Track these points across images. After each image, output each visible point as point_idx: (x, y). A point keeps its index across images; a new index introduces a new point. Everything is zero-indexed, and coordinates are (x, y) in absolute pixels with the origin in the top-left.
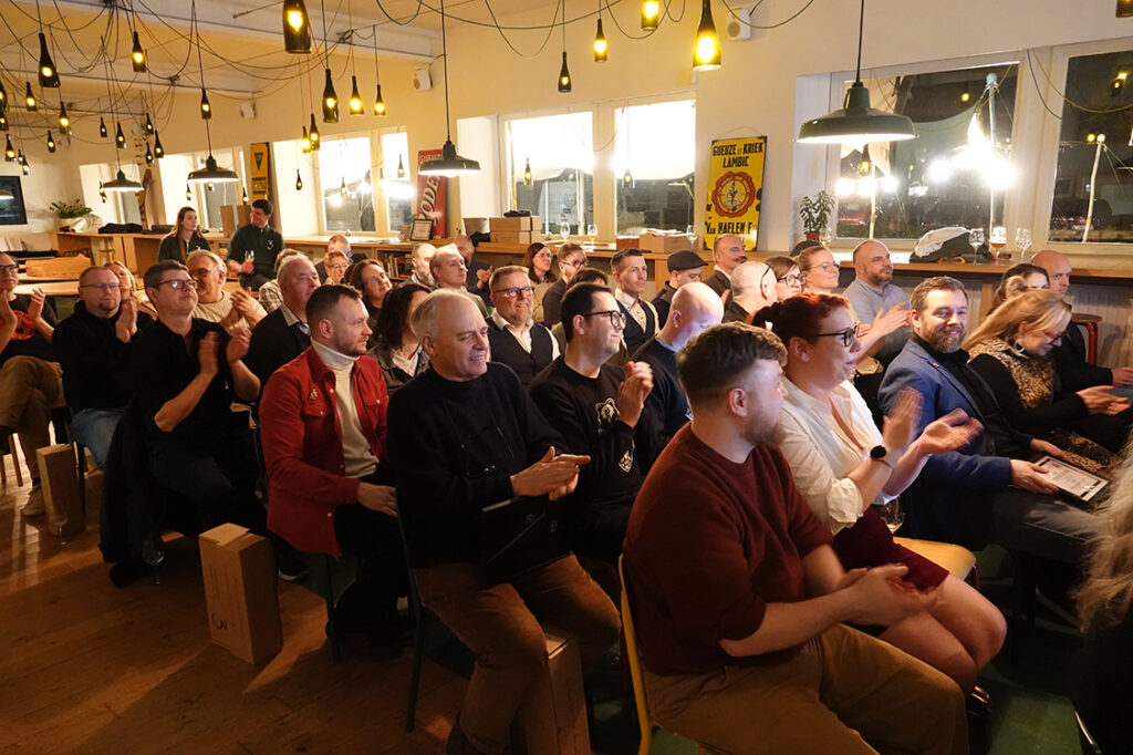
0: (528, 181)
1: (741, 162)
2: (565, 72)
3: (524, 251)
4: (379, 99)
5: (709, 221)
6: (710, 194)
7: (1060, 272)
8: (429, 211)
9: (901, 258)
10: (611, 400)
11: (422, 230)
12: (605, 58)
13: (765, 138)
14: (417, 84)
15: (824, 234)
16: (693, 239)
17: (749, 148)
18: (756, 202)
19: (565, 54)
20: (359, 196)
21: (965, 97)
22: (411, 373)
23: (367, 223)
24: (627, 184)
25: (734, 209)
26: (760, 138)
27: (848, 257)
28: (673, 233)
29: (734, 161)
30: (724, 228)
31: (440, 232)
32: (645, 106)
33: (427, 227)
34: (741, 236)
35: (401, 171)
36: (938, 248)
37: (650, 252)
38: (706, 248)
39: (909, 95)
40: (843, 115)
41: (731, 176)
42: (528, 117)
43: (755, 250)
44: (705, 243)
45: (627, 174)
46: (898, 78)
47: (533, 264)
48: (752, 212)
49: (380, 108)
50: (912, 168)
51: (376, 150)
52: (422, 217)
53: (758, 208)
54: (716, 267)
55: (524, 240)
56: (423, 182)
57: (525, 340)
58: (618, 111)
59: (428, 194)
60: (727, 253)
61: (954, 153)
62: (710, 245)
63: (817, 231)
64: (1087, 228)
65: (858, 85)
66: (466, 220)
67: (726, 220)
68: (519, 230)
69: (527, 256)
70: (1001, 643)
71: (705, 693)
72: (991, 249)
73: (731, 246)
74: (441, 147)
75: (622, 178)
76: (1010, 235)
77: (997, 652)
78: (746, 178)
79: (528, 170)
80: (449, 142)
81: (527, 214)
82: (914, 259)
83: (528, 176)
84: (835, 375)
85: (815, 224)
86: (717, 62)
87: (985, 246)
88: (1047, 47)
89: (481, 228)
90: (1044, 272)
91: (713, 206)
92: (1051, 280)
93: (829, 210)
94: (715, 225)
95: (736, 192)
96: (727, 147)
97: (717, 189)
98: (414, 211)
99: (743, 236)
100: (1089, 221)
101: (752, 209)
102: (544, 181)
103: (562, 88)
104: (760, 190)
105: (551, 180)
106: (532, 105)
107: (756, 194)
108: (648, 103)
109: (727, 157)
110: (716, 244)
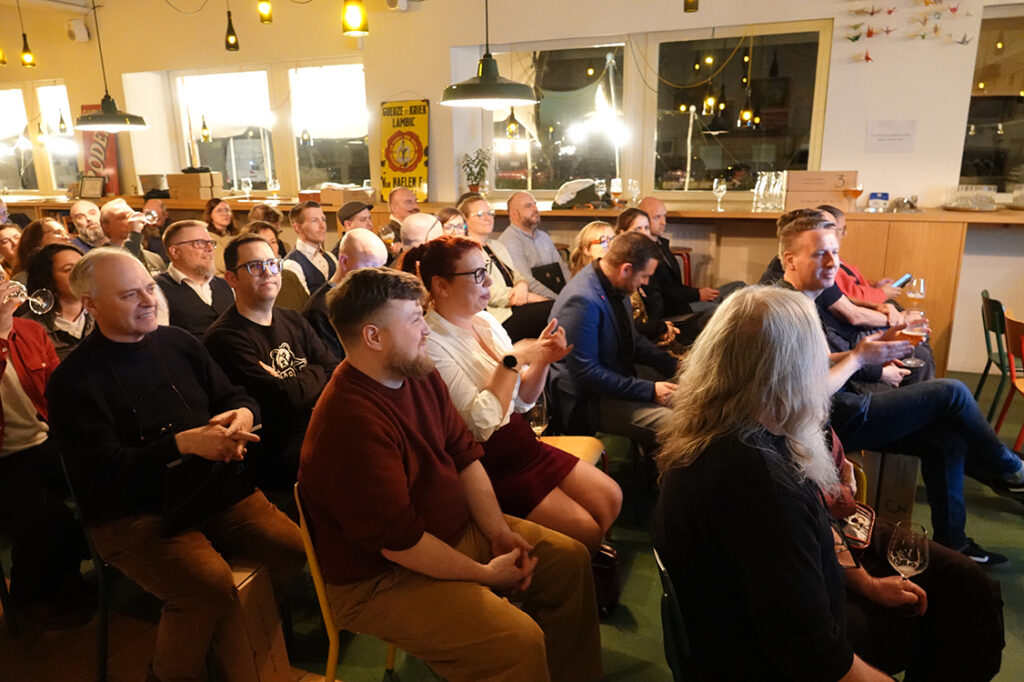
0: (206, 137)
1: (408, 122)
2: (231, 31)
3: (203, 206)
4: (26, 49)
5: (384, 176)
6: (383, 151)
7: (658, 214)
8: (99, 167)
9: (544, 207)
10: (285, 344)
11: (93, 187)
12: (270, 20)
13: (428, 101)
14: (71, 35)
15: (483, 187)
16: (370, 193)
17: (415, 110)
18: (424, 158)
19: (229, 14)
20: (18, 152)
21: (591, 72)
22: (78, 335)
23: (29, 181)
24: (305, 142)
25: (406, 164)
26: (423, 101)
27: (502, 206)
28: (352, 187)
29: (402, 121)
30: (398, 182)
31: (112, 188)
32: (317, 69)
33: (98, 184)
34: (414, 189)
35: (63, 126)
36: (573, 197)
37: (331, 205)
38: (383, 201)
39: (545, 68)
40: (477, 82)
41: (400, 134)
42: (199, 74)
43: (426, 201)
44: (382, 197)
45: (305, 132)
46: (535, 53)
47: (212, 220)
48: (421, 168)
49: (28, 58)
50: (551, 130)
51: (31, 104)
52: (91, 173)
53: (427, 164)
54: (392, 217)
55: (205, 196)
56: (88, 137)
57: (205, 293)
58: (291, 72)
59: (96, 150)
60: (402, 205)
61: (586, 119)
62: (386, 198)
63: (478, 184)
64: (687, 180)
65: (488, 56)
66: (142, 178)
67: (399, 175)
68: (199, 187)
69: (206, 212)
70: (619, 509)
71: (378, 592)
72: (612, 197)
73: (405, 199)
74: (99, 102)
75: (300, 136)
76: (624, 185)
77: (617, 516)
78: (414, 137)
79: (204, 127)
80: (107, 97)
81: (206, 170)
82: (555, 207)
83: (205, 132)
84: (472, 307)
85: (476, 178)
86: (365, 29)
87: (607, 195)
88: (642, 34)
89: (159, 185)
90: (646, 215)
91: (387, 163)
92: (652, 221)
93: (486, 166)
94: (389, 180)
95: (405, 150)
96: (395, 108)
97: (389, 147)
98: (82, 168)
99: (416, 189)
100: (688, 175)
101: (421, 164)
102: (229, 138)
103: (229, 46)
104: (427, 148)
105: (235, 138)
106: (202, 64)
107: (424, 152)
108: (320, 65)
109: (396, 117)
110: (391, 195)
